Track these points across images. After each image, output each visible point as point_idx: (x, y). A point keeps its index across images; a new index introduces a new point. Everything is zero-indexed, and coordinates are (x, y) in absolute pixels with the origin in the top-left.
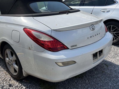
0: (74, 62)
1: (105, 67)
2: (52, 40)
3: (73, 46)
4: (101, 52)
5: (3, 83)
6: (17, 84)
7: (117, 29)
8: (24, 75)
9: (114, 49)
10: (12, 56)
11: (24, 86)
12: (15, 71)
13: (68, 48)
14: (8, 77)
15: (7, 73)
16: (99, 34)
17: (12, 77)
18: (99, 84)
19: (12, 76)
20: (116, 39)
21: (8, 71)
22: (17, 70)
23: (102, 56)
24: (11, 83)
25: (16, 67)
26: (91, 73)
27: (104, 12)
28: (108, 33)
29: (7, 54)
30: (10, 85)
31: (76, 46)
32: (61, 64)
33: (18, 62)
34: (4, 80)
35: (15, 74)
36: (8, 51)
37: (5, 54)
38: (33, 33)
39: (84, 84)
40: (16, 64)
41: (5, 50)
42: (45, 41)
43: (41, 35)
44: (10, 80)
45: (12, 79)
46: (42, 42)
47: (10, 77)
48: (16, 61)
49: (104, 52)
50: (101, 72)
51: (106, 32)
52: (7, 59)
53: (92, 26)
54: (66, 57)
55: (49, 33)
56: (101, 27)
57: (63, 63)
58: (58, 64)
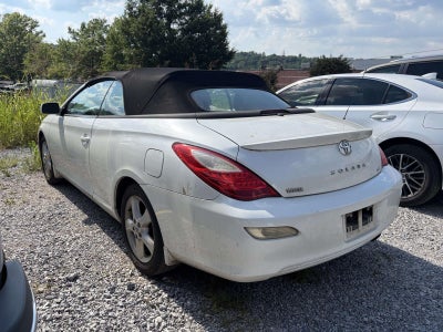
0: (294, 232)
1: (383, 261)
2: (238, 170)
3: (293, 191)
4: (368, 213)
5: (116, 281)
6: (147, 284)
7: (416, 164)
8: (167, 262)
9: (409, 217)
10: (142, 212)
11: (165, 291)
12: (147, 252)
13: (278, 195)
14: (130, 267)
15: (127, 258)
16: (364, 165)
17: (137, 267)
18: (364, 303)
19: (138, 265)
20: (414, 191)
21: (130, 252)
22: (151, 250)
23: (371, 225)
24: (133, 282)
25: (150, 241)
26: (341, 274)
27: (379, 119)
28: (389, 168)
29: (130, 210)
30: (131, 287)
31: (299, 190)
32: (259, 234)
33: (154, 229)
34: (118, 274)
35: (146, 260)
36: (133, 203)
37: (127, 208)
38: (195, 153)
39: (322, 301)
40: (151, 234)
41: (127, 199)
42: (220, 174)
43: (212, 158)
44: (132, 275)
45: (137, 273)
46: (214, 176)
47: (133, 267)
48: (150, 226)
49: (379, 214)
50: (371, 273)
51: (384, 165)
52: (130, 222)
53: (344, 143)
54: (271, 216)
55: (233, 155)
56: (370, 154)
57: (264, 230)
58: (251, 231)
